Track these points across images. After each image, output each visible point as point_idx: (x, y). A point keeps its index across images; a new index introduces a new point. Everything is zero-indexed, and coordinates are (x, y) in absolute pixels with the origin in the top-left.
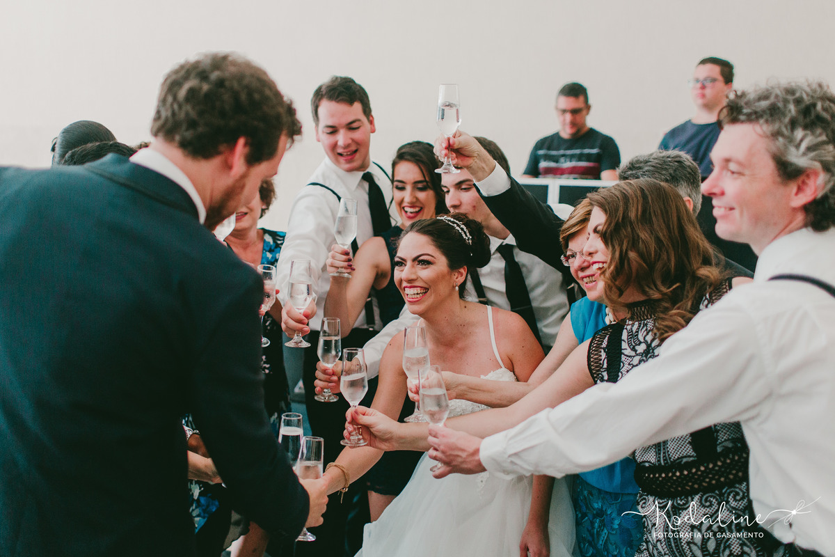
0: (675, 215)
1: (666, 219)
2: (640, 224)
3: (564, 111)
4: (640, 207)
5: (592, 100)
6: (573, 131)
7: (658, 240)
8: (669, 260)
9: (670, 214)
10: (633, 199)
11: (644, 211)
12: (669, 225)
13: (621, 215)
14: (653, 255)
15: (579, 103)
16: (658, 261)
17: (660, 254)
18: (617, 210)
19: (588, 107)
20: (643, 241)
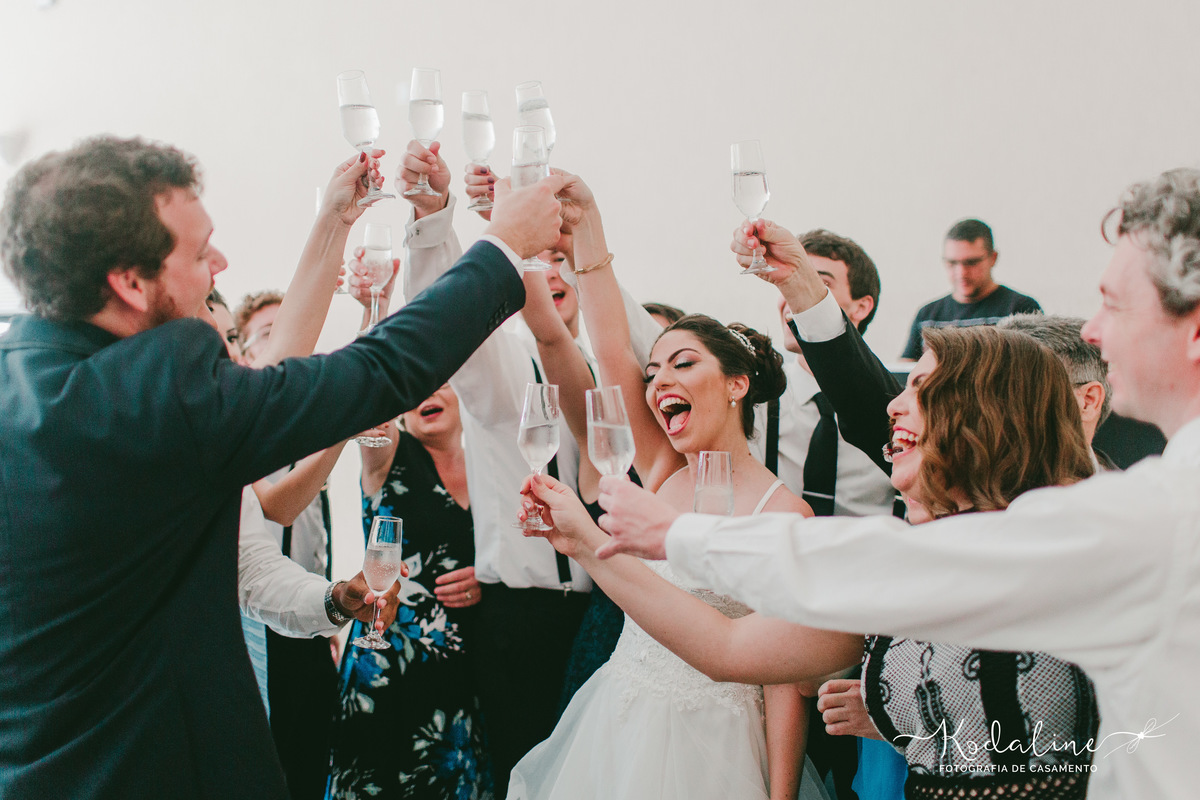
0: (1046, 396)
1: (1029, 399)
2: (986, 393)
3: (953, 262)
4: (993, 367)
5: (998, 244)
6: (970, 290)
7: (1009, 425)
8: (1020, 458)
9: (1038, 391)
10: (986, 354)
11: (998, 377)
12: (1032, 411)
13: (961, 370)
14: (996, 446)
15: (977, 249)
16: (1003, 458)
17: (1008, 446)
18: (957, 360)
19: (992, 255)
20: (985, 420)
